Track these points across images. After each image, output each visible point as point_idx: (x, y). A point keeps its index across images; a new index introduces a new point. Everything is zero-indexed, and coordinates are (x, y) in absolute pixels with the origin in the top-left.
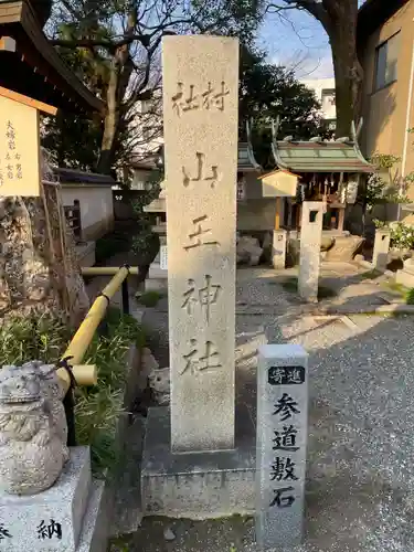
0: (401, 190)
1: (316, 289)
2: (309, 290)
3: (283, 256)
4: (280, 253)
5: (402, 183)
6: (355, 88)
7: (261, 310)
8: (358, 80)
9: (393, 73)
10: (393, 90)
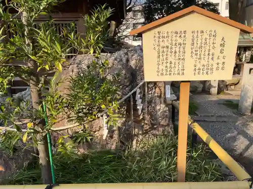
1: (250, 108)
2: (247, 108)
3: (217, 88)
4: (215, 87)
7: (225, 119)
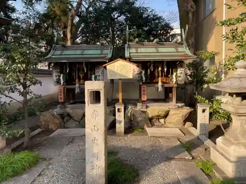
0: (223, 75)
5: (223, 71)
6: (190, 15)
8: (192, 10)
9: (213, 4)
10: (214, 15)
